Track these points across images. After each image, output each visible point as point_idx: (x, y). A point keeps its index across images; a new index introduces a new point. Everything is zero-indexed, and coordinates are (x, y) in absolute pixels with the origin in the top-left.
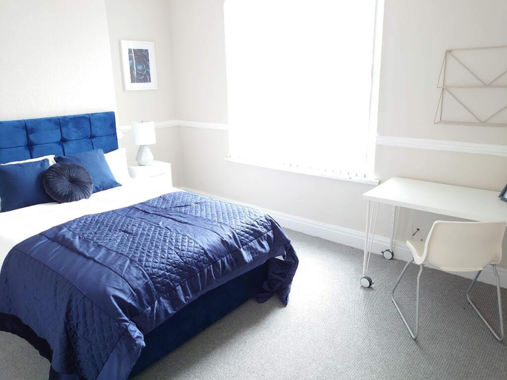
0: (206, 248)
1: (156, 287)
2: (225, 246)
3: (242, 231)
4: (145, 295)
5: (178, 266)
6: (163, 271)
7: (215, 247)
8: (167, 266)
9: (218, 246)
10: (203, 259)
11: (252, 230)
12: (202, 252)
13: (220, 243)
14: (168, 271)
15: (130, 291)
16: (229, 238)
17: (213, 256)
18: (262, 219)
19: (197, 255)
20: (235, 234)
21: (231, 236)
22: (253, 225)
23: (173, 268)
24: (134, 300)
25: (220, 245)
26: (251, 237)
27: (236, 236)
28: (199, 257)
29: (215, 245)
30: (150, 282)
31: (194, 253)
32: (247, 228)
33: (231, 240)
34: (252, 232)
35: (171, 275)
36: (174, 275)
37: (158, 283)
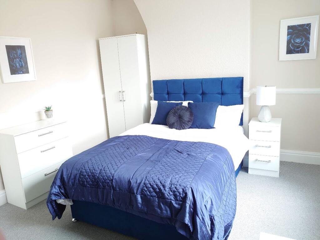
0: (115, 178)
1: (79, 179)
2: (128, 184)
3: (150, 184)
4: (73, 179)
5: (94, 176)
6: (86, 174)
7: (121, 181)
8: (90, 173)
9: (124, 182)
10: (108, 183)
11: (160, 189)
12: (111, 178)
13: (127, 181)
14: (88, 175)
15: (69, 172)
16: (135, 182)
17: (116, 185)
18: (178, 187)
19: (107, 178)
20: (143, 182)
21: (138, 182)
22: (164, 186)
23: (91, 176)
24: (67, 178)
25: (125, 182)
26: (154, 194)
27: (142, 184)
28: (107, 180)
29: (122, 180)
30: (78, 175)
31: (106, 176)
32: (157, 185)
33: (135, 184)
34: (158, 190)
35: (88, 179)
36: (89, 180)
37: (81, 178)
